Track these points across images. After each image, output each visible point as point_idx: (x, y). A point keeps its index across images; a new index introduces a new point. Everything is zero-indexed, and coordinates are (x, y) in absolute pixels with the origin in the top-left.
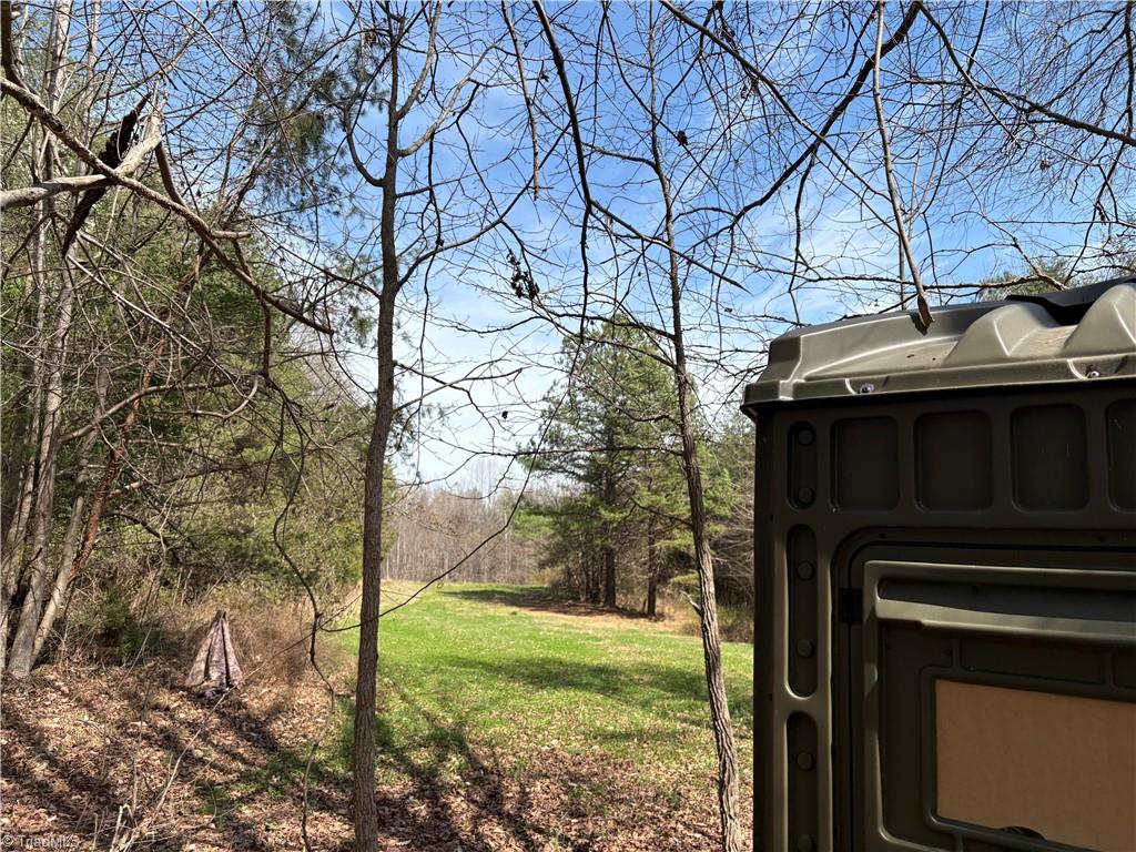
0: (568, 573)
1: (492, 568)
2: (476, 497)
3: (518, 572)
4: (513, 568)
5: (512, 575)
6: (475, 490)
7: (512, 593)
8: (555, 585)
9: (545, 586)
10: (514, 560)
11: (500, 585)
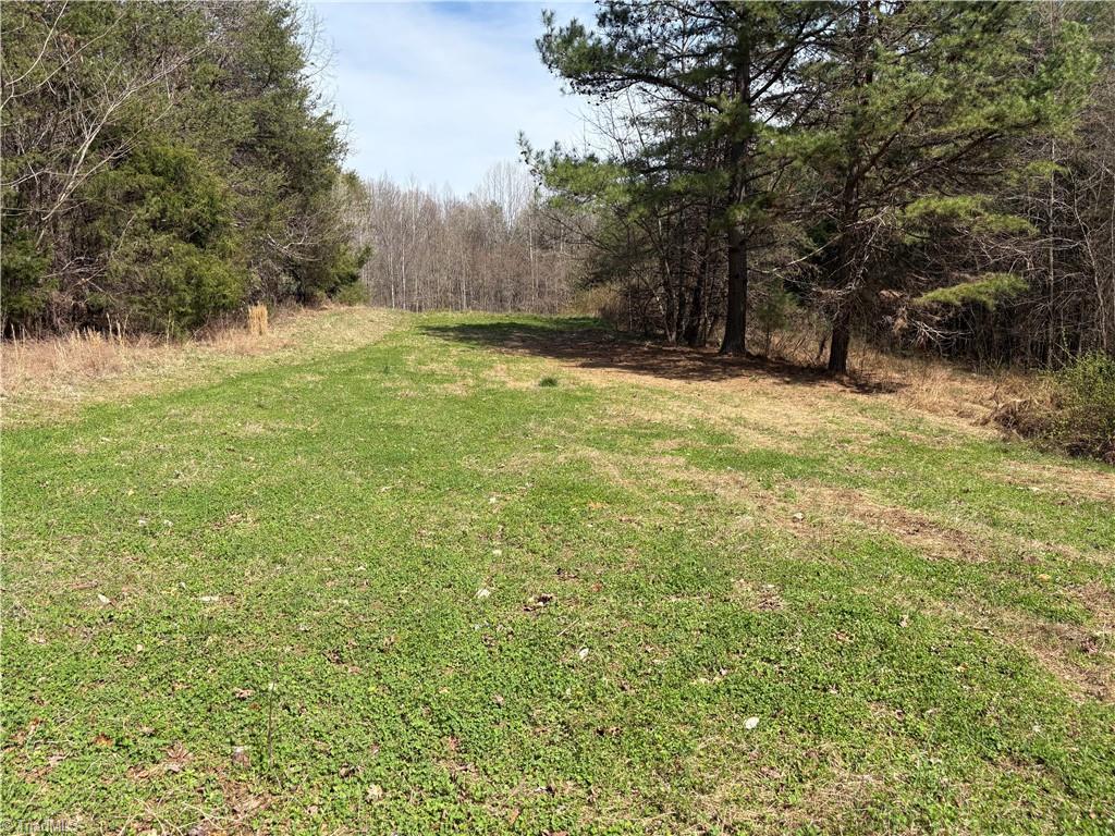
0: (633, 293)
1: (515, 296)
2: (495, 210)
3: (547, 299)
4: (541, 295)
5: (540, 303)
6: (494, 202)
7: (543, 328)
8: (607, 315)
9: (592, 315)
10: (542, 285)
11: (525, 316)
